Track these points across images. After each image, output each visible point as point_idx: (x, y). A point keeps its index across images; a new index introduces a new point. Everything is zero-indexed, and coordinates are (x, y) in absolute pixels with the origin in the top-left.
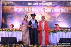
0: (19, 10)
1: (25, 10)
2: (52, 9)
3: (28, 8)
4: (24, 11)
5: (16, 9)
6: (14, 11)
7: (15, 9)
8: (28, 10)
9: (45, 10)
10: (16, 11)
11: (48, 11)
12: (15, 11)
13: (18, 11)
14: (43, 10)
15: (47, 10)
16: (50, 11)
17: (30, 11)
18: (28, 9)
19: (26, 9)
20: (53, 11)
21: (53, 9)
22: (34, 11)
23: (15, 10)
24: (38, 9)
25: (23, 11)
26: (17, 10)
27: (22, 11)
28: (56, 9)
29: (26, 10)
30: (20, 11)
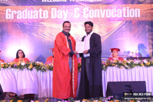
0: (18, 16)
1: (33, 14)
3: (41, 10)
4: (31, 18)
5: (11, 13)
6: (7, 18)
7: (9, 13)
10: (12, 18)
11: (90, 17)
12: (10, 18)
13: (18, 18)
18: (42, 12)
19: (37, 11)
20: (105, 16)
21: (104, 10)
22: (55, 17)
23: (10, 15)
24: (67, 11)
25: (29, 18)
26: (15, 15)
27: (26, 18)
28: (112, 10)
30: (21, 18)
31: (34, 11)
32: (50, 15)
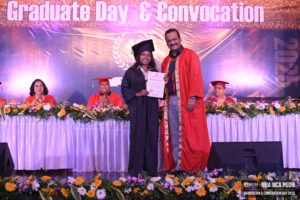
1: (61, 12)
2: (191, 7)
3: (75, 5)
4: (57, 19)
6: (10, 18)
7: (14, 9)
9: (159, 13)
10: (21, 18)
11: (171, 20)
12: (15, 18)
13: (31, 18)
14: (148, 16)
15: (166, 11)
16: (181, 20)
17: (88, 18)
18: (79, 10)
19: (68, 7)
20: (199, 19)
21: (197, 7)
22: (104, 19)
23: (15, 13)
24: (127, 7)
25: (52, 19)
26: (26, 14)
27: (47, 18)
28: (213, 8)
29: (68, 13)
30: (36, 19)
31: (63, 7)
32: (93, 14)
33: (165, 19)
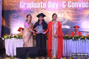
0: (27, 6)
1: (37, 5)
2: (79, 3)
3: (41, 3)
4: (36, 7)
5: (23, 4)
6: (20, 7)
7: (22, 4)
8: (43, 6)
9: (69, 5)
10: (24, 7)
11: (72, 7)
12: (22, 7)
14: (65, 6)
15: (71, 4)
16: (76, 7)
17: (45, 7)
18: (43, 4)
19: (39, 3)
20: (81, 6)
21: (81, 3)
22: (51, 7)
23: (22, 5)
24: (58, 3)
25: (34, 7)
26: (26, 6)
27: (32, 7)
28: (86, 3)
29: (39, 5)
30: (29, 7)
31: (38, 3)
32: (47, 5)
33: (71, 7)
